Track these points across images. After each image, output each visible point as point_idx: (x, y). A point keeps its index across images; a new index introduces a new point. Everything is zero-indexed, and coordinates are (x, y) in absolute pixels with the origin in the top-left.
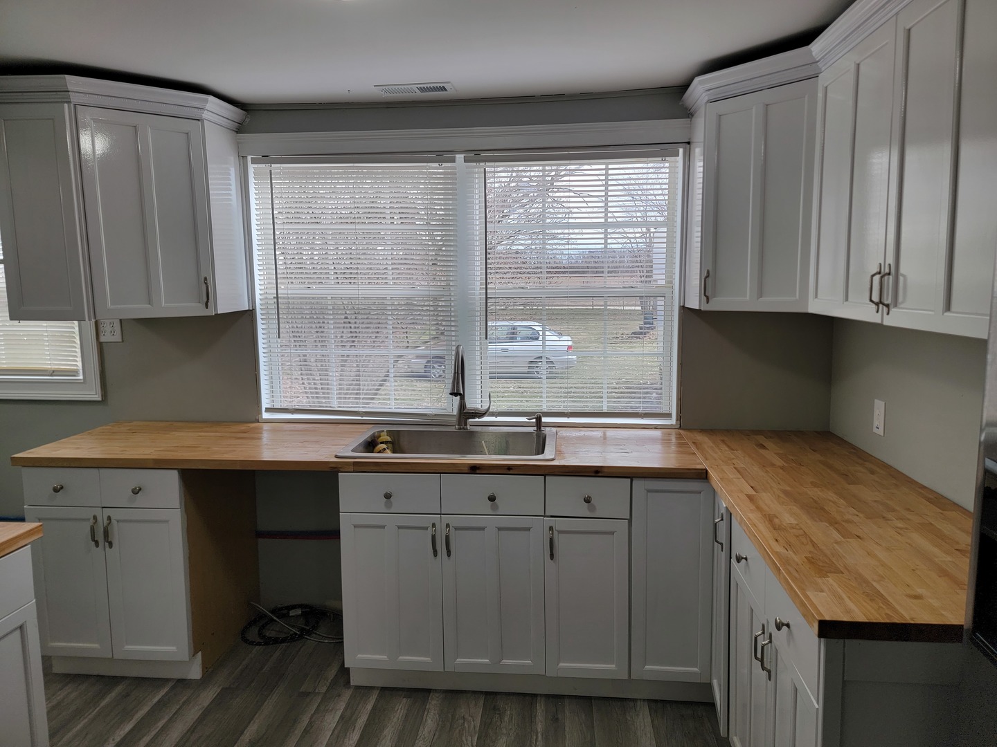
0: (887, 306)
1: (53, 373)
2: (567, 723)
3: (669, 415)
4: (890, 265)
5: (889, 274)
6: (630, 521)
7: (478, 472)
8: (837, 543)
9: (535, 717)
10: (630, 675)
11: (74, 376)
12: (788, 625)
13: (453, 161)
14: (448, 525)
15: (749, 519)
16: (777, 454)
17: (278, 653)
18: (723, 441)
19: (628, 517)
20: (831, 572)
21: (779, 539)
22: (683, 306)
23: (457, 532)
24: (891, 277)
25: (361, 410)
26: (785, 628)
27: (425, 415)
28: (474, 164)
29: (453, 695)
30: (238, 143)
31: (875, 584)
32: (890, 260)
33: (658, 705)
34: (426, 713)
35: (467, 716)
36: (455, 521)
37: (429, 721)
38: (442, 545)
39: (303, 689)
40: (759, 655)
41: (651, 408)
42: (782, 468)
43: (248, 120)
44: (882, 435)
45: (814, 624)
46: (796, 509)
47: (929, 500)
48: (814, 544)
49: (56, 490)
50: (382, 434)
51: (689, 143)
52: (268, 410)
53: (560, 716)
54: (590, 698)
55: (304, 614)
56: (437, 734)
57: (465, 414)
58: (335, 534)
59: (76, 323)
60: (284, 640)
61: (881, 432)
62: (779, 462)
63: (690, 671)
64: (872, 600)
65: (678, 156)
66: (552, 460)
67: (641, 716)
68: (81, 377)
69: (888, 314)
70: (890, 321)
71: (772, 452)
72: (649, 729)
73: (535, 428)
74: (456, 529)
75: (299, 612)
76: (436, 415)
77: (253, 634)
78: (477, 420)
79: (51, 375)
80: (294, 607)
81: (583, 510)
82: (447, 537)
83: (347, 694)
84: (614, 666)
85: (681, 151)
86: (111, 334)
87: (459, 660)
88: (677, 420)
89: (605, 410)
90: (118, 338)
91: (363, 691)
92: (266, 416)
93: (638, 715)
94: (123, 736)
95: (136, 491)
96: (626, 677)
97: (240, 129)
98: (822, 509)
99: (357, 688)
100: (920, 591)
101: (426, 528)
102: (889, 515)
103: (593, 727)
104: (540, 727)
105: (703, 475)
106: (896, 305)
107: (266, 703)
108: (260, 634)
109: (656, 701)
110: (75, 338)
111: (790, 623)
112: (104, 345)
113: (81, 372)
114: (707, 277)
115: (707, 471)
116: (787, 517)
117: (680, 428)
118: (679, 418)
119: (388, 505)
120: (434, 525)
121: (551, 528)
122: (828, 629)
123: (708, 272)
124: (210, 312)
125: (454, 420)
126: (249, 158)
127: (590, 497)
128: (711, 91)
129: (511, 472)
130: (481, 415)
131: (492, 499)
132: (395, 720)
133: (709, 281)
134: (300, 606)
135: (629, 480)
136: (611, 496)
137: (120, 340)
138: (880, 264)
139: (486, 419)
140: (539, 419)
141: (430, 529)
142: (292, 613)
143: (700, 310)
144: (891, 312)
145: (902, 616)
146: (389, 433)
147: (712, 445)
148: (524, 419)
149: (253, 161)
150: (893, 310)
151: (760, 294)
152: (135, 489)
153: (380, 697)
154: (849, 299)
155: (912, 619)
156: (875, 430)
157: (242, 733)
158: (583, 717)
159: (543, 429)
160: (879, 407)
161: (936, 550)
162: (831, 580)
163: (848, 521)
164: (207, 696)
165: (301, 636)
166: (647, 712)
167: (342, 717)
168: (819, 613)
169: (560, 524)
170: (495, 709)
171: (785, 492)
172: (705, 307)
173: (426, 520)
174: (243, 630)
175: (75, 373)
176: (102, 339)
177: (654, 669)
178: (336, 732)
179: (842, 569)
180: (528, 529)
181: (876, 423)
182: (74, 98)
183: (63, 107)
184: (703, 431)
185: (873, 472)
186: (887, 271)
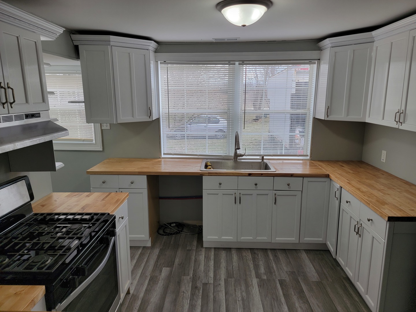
0: (401, 123)
1: (84, 140)
2: (280, 257)
3: (308, 156)
4: (403, 110)
5: (402, 113)
6: (302, 191)
7: (251, 175)
8: (383, 196)
9: (269, 255)
10: (299, 242)
11: (92, 142)
12: (372, 220)
13: (234, 64)
14: (240, 193)
15: (352, 189)
16: (349, 169)
17: (173, 238)
18: (328, 164)
19: (302, 190)
20: (385, 204)
21: (365, 195)
22: (315, 118)
23: (243, 196)
24: (403, 114)
25: (198, 154)
26: (371, 221)
27: (221, 156)
28: (241, 66)
29: (239, 250)
30: (155, 56)
31: (399, 207)
32: (403, 108)
33: (307, 251)
34: (232, 255)
35: (246, 256)
36: (242, 192)
37: (235, 257)
38: (238, 200)
39: (188, 249)
40: (356, 230)
41: (301, 153)
42: (353, 173)
43: (159, 48)
44: (385, 162)
45: (386, 218)
46: (365, 186)
47: (404, 183)
48: (376, 197)
49: (103, 183)
50: (208, 163)
51: (319, 59)
52: (164, 154)
53: (277, 255)
54: (285, 249)
55: (176, 226)
56: (239, 261)
57: (236, 156)
58: (201, 197)
59: (93, 124)
60: (174, 234)
61: (384, 161)
62: (351, 172)
63: (319, 240)
64: (401, 211)
65: (315, 64)
66: (276, 171)
67: (303, 254)
68: (94, 142)
69: (401, 125)
70: (401, 128)
71: (346, 168)
72: (307, 258)
73: (261, 160)
74: (243, 195)
75: (175, 225)
76: (225, 156)
77: (161, 232)
78: (241, 157)
79: (83, 141)
80: (173, 223)
81: (287, 188)
82: (240, 198)
83: (204, 250)
84: (294, 239)
85: (316, 62)
86: (106, 127)
87: (242, 238)
88: (310, 157)
89: (283, 154)
90: (108, 128)
91: (208, 249)
92: (163, 156)
93: (302, 254)
94: (134, 264)
95: (132, 183)
96: (298, 242)
97: (156, 51)
98: (373, 186)
99: (206, 248)
100: (413, 208)
101: (232, 195)
102: (395, 188)
103: (289, 258)
104: (271, 258)
105: (328, 176)
106: (404, 123)
107: (177, 253)
108: (164, 232)
109: (307, 250)
110: (92, 128)
111: (373, 219)
112: (103, 130)
113: (94, 140)
114: (328, 108)
115: (329, 175)
116: (364, 188)
117: (311, 160)
118: (311, 157)
119: (220, 187)
120: (235, 193)
121: (275, 194)
122: (391, 219)
123: (328, 107)
124: (150, 120)
125: (232, 158)
126: (159, 62)
127: (289, 184)
128: (333, 44)
129: (262, 176)
130: (242, 156)
131: (256, 185)
132: (223, 257)
133: (329, 110)
134: (175, 223)
135: (302, 178)
136: (296, 183)
137: (110, 129)
138: (399, 109)
139: (244, 157)
140: (263, 157)
141: (234, 195)
142: (172, 225)
143: (324, 120)
144: (402, 125)
145: (410, 215)
146: (211, 162)
147: (325, 166)
148: (258, 157)
149: (161, 63)
150: (403, 124)
151: (348, 115)
152: (132, 182)
153: (215, 251)
154: (384, 119)
155: (413, 216)
156: (382, 161)
157: (174, 262)
158: (284, 255)
159: (264, 160)
160: (384, 153)
161: (412, 197)
162: (386, 206)
163: (383, 190)
164: (157, 251)
165: (179, 233)
166: (305, 253)
167: (205, 256)
168: (388, 215)
169: (278, 193)
170: (255, 253)
171: (358, 181)
172: (327, 119)
173: (232, 192)
174: (158, 231)
175: (92, 140)
176: (103, 128)
177: (308, 239)
178: (205, 261)
179: (388, 203)
180: (267, 195)
181: (382, 158)
182: (112, 43)
183: (108, 47)
184: (319, 161)
185: (383, 175)
186: (402, 112)
